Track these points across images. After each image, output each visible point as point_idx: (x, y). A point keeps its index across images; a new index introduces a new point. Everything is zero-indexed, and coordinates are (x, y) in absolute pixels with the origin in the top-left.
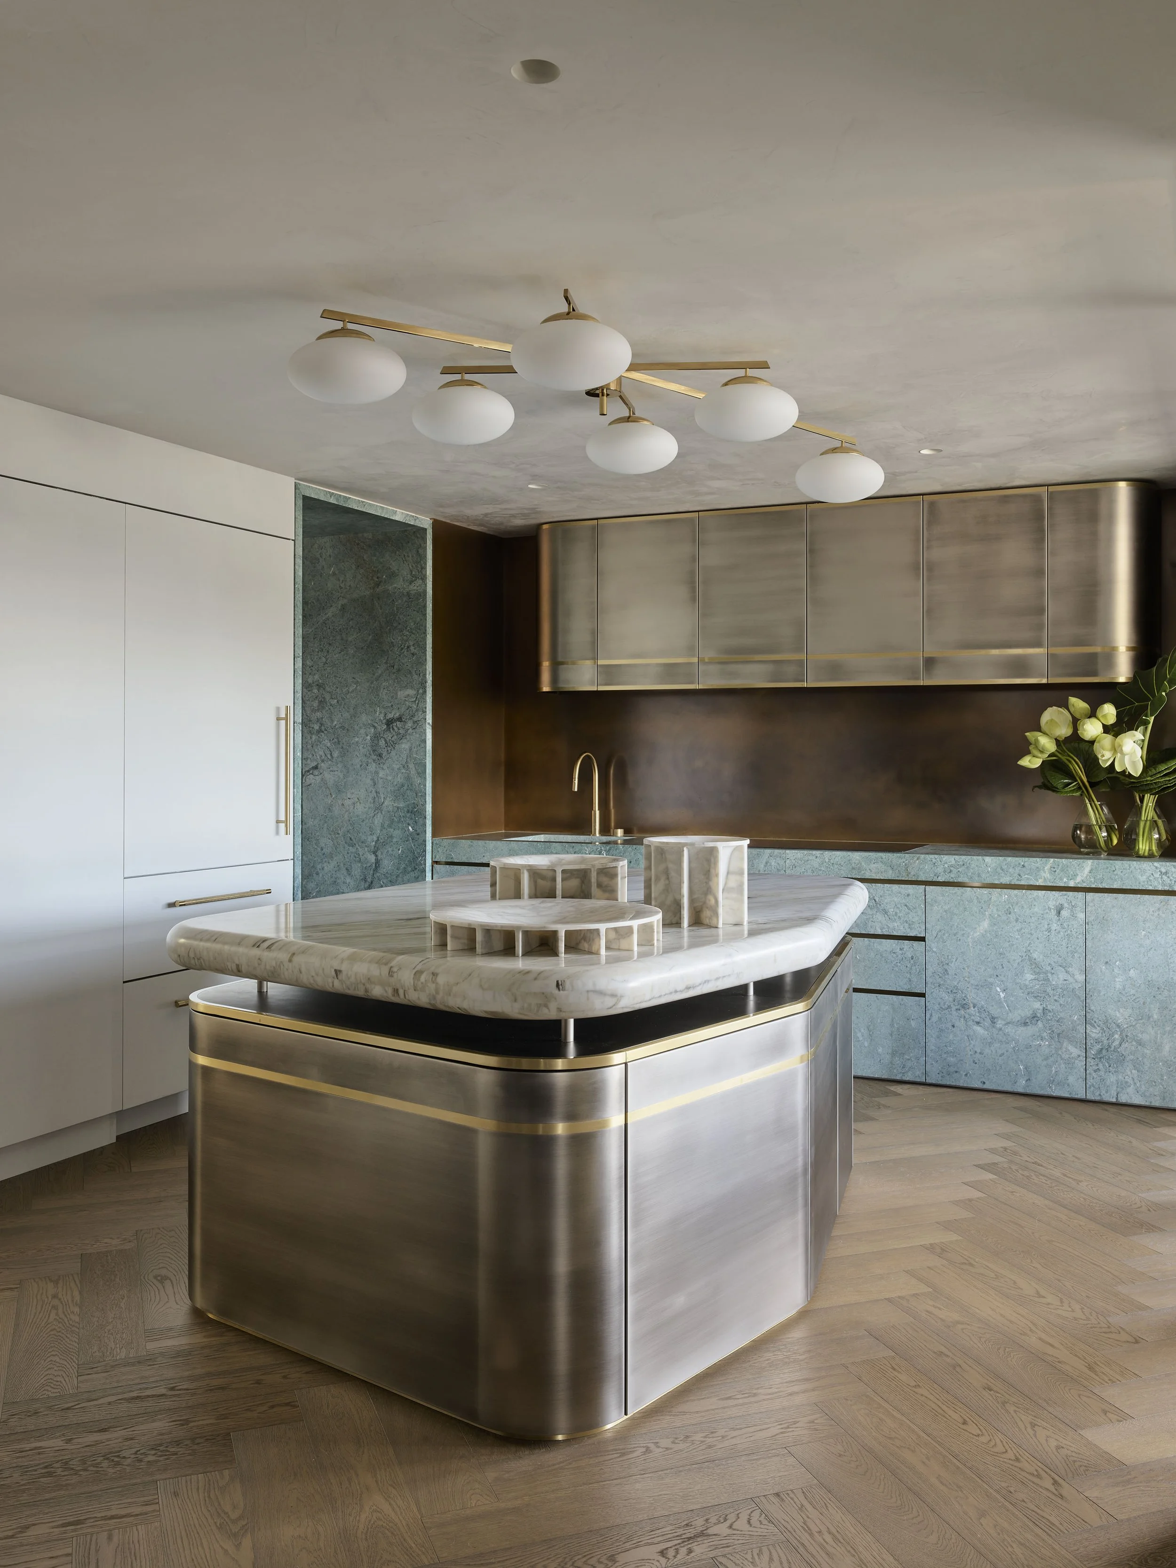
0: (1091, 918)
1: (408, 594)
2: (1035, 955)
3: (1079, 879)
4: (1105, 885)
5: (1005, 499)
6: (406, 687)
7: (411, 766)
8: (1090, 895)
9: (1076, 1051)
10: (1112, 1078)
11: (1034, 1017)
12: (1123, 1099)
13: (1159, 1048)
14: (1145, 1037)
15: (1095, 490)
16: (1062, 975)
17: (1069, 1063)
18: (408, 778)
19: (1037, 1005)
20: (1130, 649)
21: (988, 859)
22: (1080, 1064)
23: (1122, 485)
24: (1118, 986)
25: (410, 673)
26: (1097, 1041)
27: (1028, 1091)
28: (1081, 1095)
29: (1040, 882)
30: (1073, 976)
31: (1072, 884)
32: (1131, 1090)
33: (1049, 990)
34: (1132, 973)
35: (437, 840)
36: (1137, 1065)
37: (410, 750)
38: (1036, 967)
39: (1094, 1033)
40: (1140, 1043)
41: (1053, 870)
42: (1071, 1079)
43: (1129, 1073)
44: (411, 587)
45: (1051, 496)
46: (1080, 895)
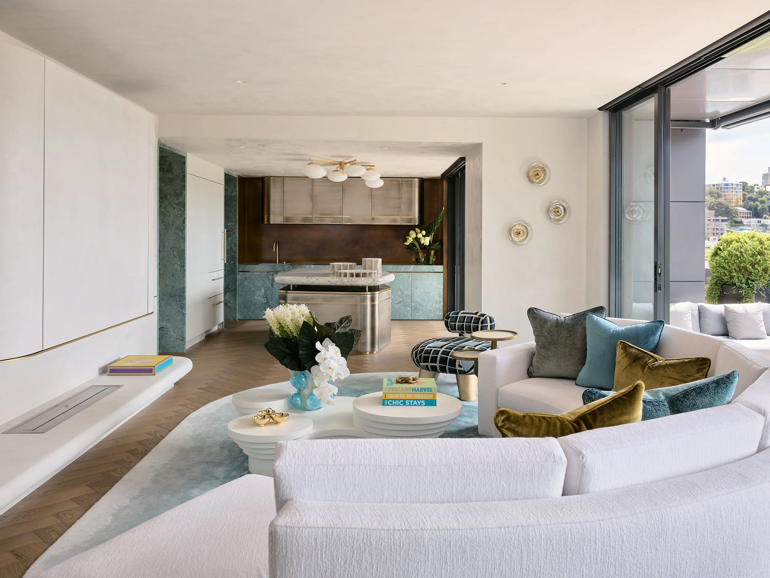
0: (413, 279)
1: (231, 196)
2: (401, 288)
3: (410, 270)
4: (416, 271)
5: (392, 180)
6: (231, 222)
7: (232, 245)
8: (413, 274)
9: (409, 309)
10: (417, 314)
11: (400, 302)
12: (419, 319)
13: (427, 307)
14: (424, 304)
15: (412, 180)
16: (407, 292)
17: (408, 312)
18: (231, 248)
19: (401, 299)
20: (418, 217)
21: (390, 266)
22: (410, 312)
23: (417, 179)
24: (419, 294)
25: (232, 218)
26: (414, 306)
27: (399, 319)
28: (411, 319)
29: (402, 271)
30: (409, 292)
31: (409, 271)
32: (421, 317)
33: (404, 295)
34: (421, 290)
35: (240, 265)
36: (422, 311)
37: (232, 240)
38: (401, 290)
39: (413, 304)
40: (423, 306)
41: (405, 268)
42: (408, 315)
43: (421, 313)
44: (232, 194)
45: (402, 181)
46: (411, 273)
